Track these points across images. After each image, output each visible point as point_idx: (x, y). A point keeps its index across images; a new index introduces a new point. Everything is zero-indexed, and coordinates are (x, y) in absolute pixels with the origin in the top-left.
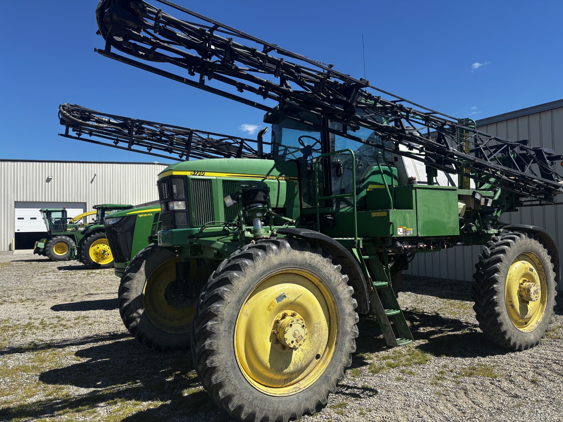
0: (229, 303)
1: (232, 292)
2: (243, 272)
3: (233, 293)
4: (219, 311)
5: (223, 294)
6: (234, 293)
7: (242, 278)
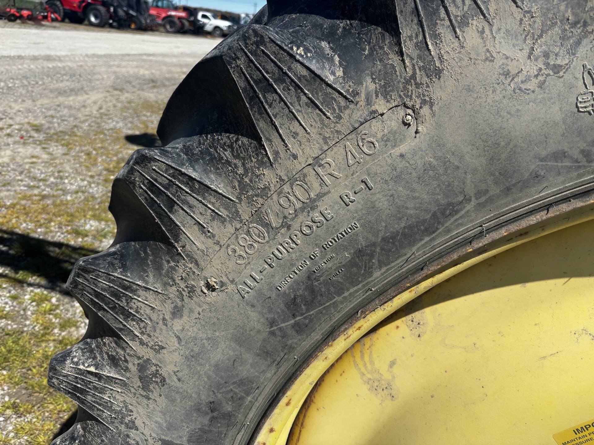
0: (210, 287)
1: (245, 211)
2: (408, 47)
3: (256, 228)
4: (128, 315)
5: (171, 204)
6: (267, 225)
7: (381, 105)
